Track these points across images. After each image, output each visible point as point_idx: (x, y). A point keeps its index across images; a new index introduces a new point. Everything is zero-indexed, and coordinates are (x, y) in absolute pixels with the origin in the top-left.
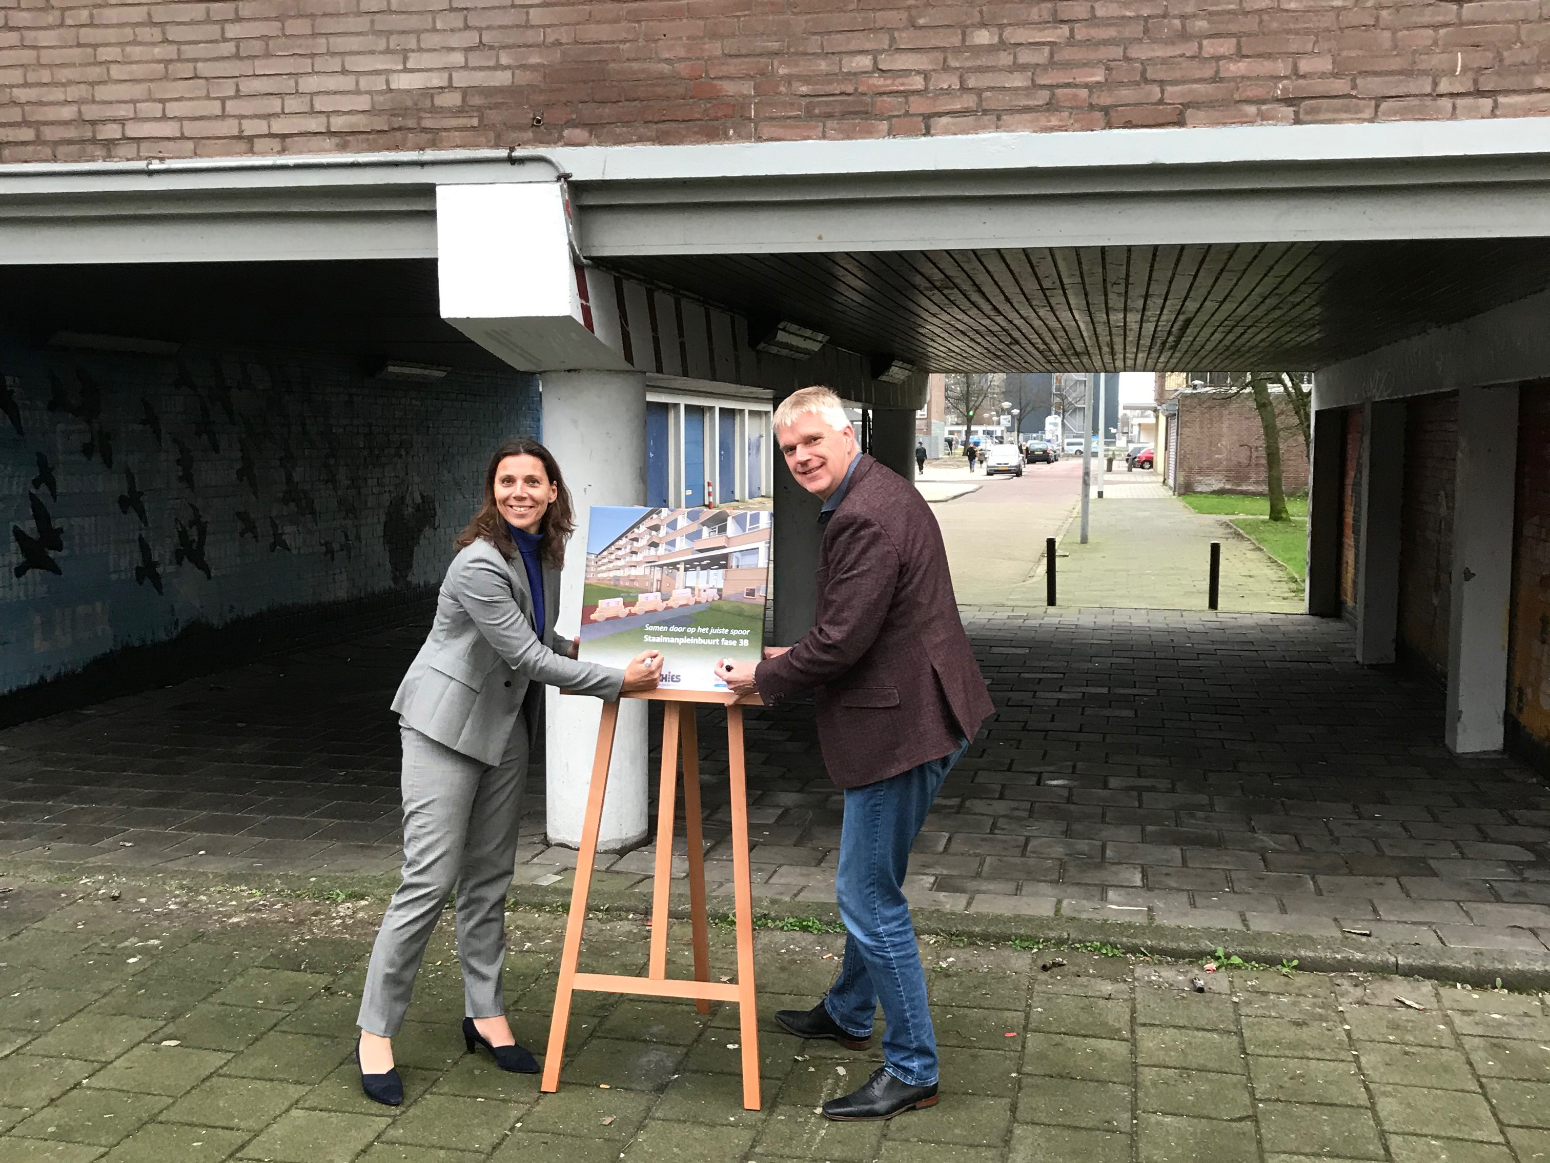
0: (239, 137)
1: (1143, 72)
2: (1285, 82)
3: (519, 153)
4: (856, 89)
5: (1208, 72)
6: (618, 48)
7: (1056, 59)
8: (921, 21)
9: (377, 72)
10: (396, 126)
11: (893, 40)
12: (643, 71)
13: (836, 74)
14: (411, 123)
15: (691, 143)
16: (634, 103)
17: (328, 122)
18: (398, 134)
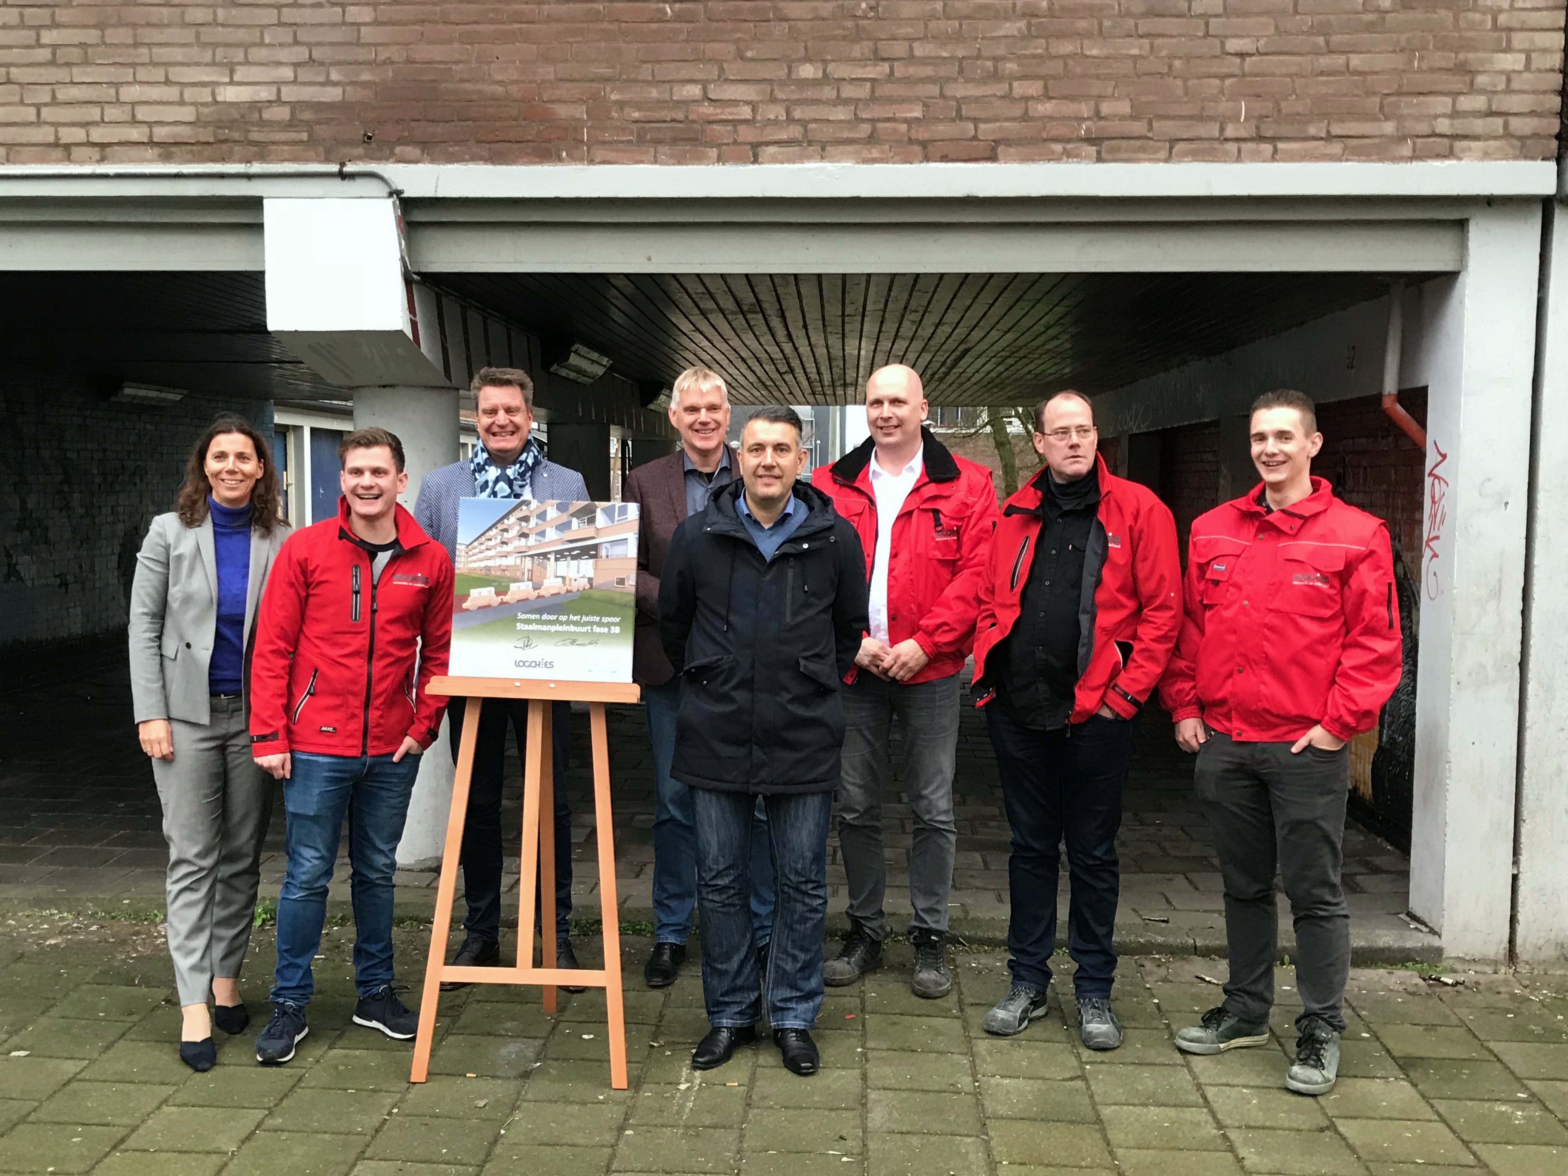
0: (56, 145)
1: (959, 110)
2: (1089, 123)
3: (349, 168)
4: (687, 117)
5: (1018, 111)
6: (451, 69)
7: (877, 94)
8: (749, 54)
9: (203, 84)
10: (222, 137)
11: (722, 70)
12: (479, 92)
13: (666, 101)
14: (236, 135)
15: (524, 163)
16: (467, 123)
17: (151, 132)
18: (225, 147)
